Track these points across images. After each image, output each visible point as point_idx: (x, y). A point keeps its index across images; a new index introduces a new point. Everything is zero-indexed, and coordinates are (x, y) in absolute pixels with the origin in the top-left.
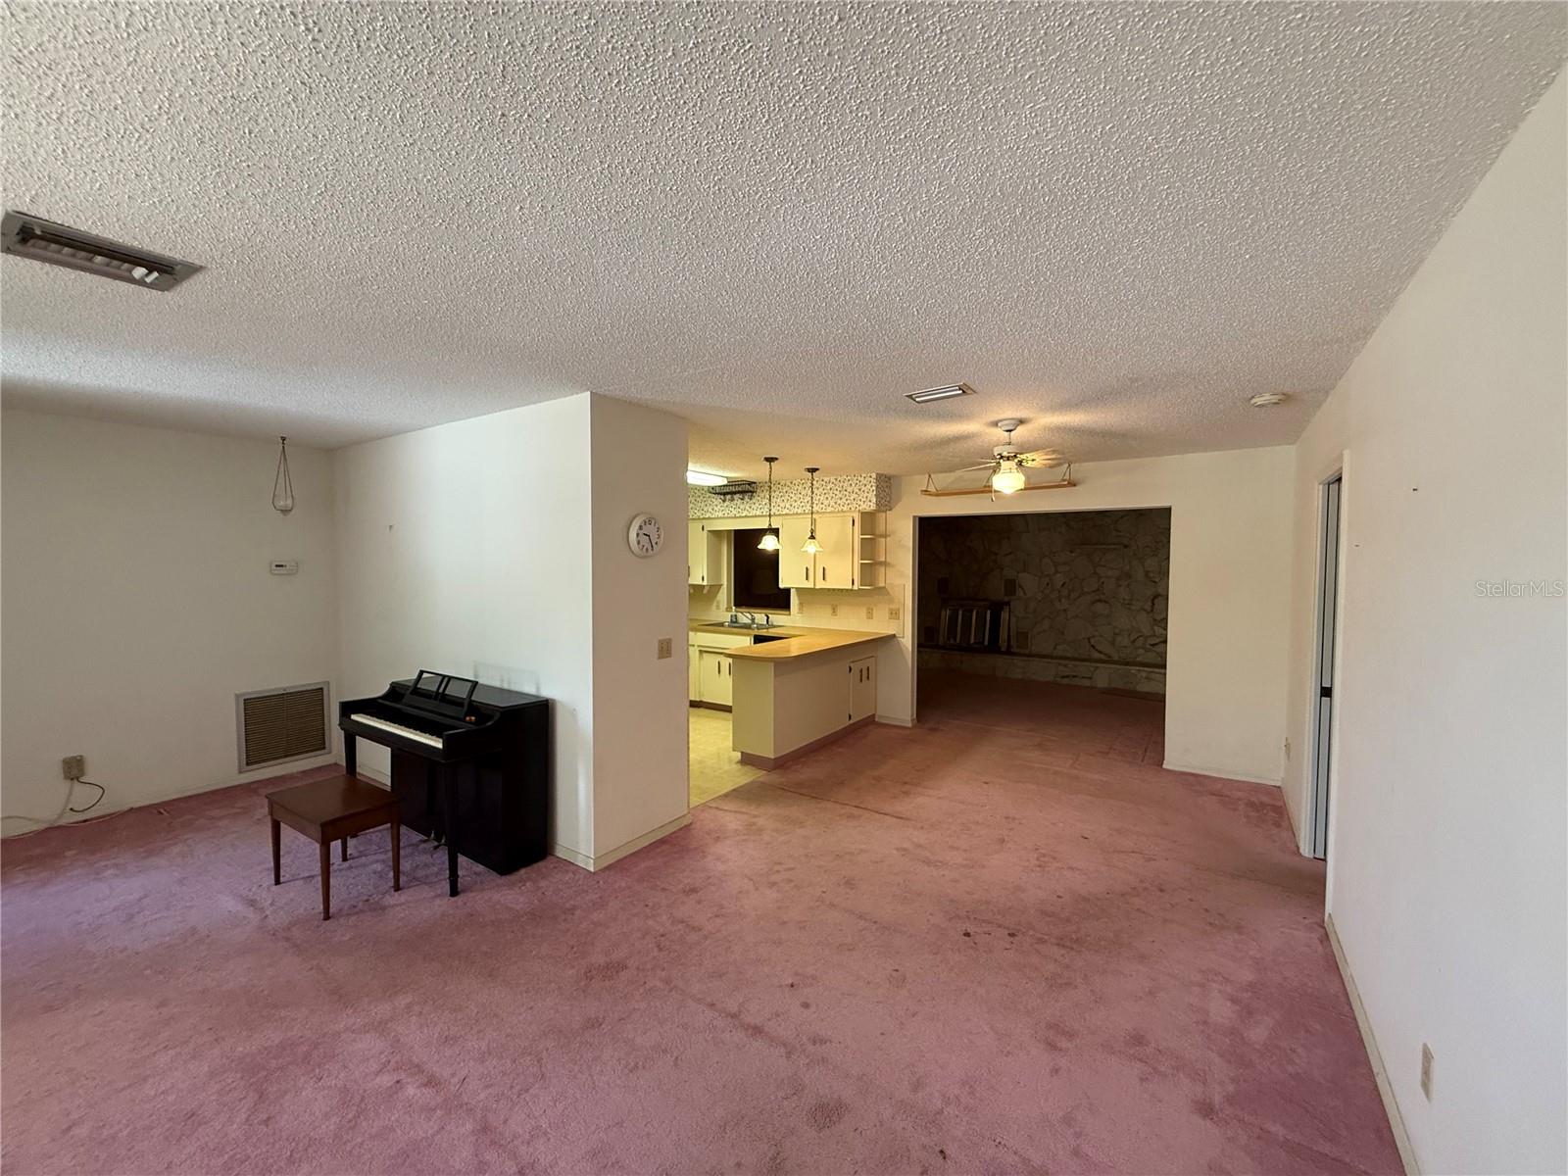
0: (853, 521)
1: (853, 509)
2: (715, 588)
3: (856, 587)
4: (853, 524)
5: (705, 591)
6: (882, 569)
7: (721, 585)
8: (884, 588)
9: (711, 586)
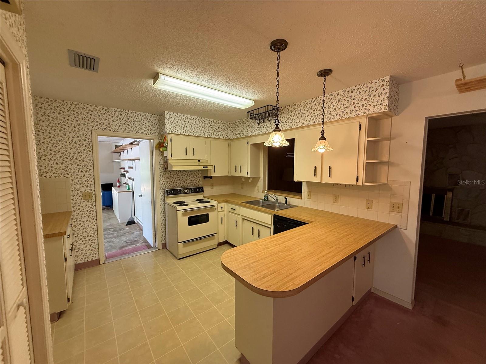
0: (360, 126)
1: (361, 115)
2: (256, 180)
3: (360, 183)
4: (360, 129)
5: (250, 181)
6: (385, 168)
7: (260, 177)
8: (387, 184)
9: (254, 178)
